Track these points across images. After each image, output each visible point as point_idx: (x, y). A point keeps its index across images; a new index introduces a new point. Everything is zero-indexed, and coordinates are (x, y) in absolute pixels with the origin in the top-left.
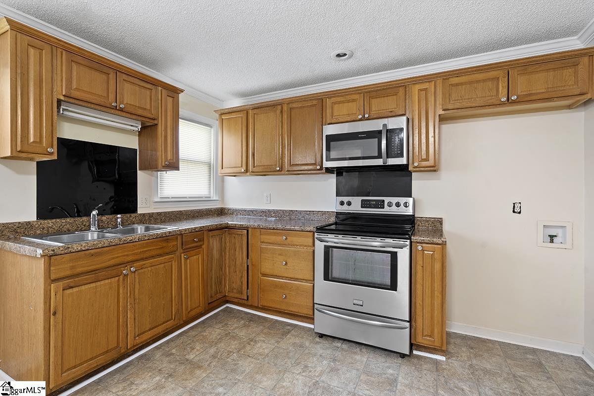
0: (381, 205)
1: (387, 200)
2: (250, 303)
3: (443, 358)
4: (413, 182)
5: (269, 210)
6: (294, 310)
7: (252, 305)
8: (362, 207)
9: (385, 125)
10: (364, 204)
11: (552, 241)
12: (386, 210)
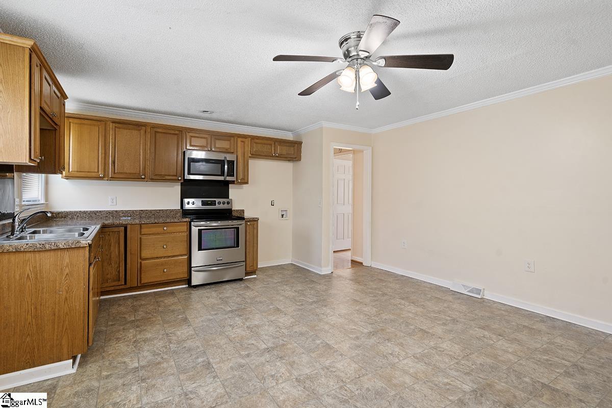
0: (213, 203)
1: (217, 200)
2: (128, 285)
3: (256, 276)
4: (230, 190)
5: (116, 211)
6: (171, 278)
7: (131, 287)
8: (202, 205)
9: (225, 157)
10: (204, 203)
11: (283, 217)
12: (217, 206)
